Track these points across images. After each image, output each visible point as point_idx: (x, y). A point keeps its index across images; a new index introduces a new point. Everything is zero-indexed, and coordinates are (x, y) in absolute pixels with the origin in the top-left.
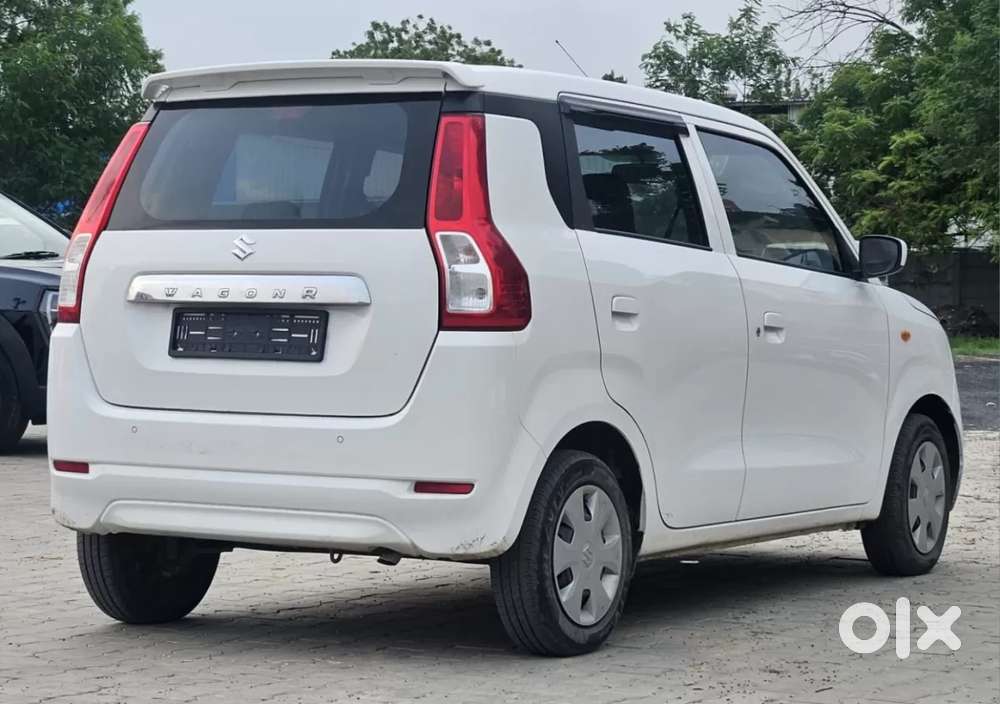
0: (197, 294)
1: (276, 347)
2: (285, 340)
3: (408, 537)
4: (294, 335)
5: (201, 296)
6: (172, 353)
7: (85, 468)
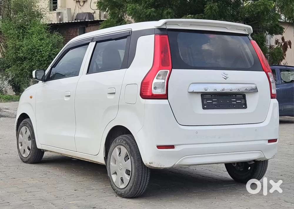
2: (235, 103)
3: (264, 155)
4: (237, 101)
5: (216, 90)
6: (204, 108)
7: (172, 147)
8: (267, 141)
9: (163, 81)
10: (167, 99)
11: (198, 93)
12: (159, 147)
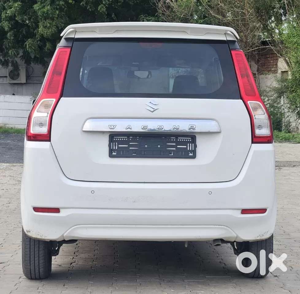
0: (129, 128)
1: (170, 152)
2: (175, 149)
3: (236, 234)
4: (178, 147)
5: (131, 129)
6: (111, 156)
7: (57, 210)
8: (240, 211)
9: (45, 114)
10: (50, 140)
11: (103, 132)
12: (36, 209)
